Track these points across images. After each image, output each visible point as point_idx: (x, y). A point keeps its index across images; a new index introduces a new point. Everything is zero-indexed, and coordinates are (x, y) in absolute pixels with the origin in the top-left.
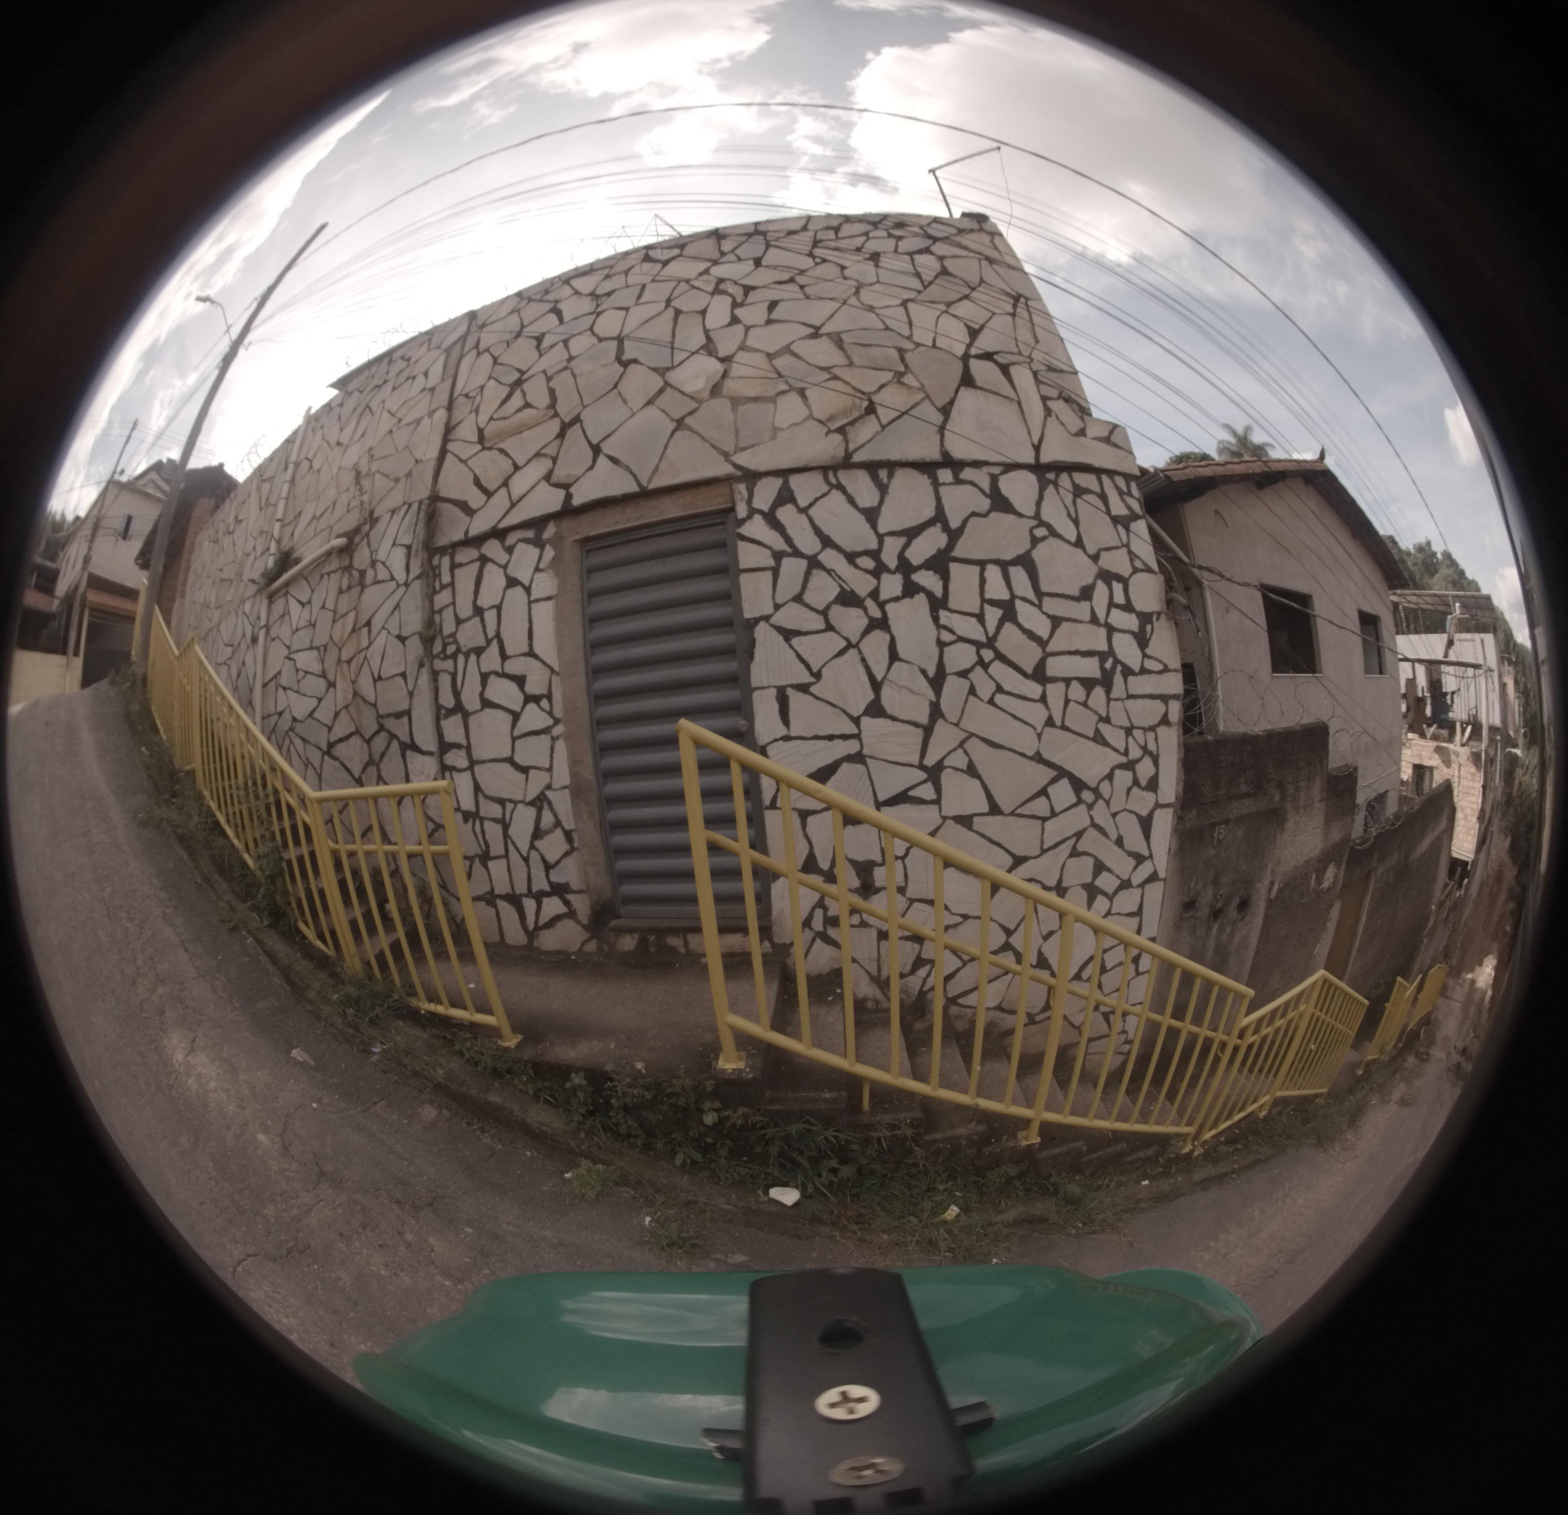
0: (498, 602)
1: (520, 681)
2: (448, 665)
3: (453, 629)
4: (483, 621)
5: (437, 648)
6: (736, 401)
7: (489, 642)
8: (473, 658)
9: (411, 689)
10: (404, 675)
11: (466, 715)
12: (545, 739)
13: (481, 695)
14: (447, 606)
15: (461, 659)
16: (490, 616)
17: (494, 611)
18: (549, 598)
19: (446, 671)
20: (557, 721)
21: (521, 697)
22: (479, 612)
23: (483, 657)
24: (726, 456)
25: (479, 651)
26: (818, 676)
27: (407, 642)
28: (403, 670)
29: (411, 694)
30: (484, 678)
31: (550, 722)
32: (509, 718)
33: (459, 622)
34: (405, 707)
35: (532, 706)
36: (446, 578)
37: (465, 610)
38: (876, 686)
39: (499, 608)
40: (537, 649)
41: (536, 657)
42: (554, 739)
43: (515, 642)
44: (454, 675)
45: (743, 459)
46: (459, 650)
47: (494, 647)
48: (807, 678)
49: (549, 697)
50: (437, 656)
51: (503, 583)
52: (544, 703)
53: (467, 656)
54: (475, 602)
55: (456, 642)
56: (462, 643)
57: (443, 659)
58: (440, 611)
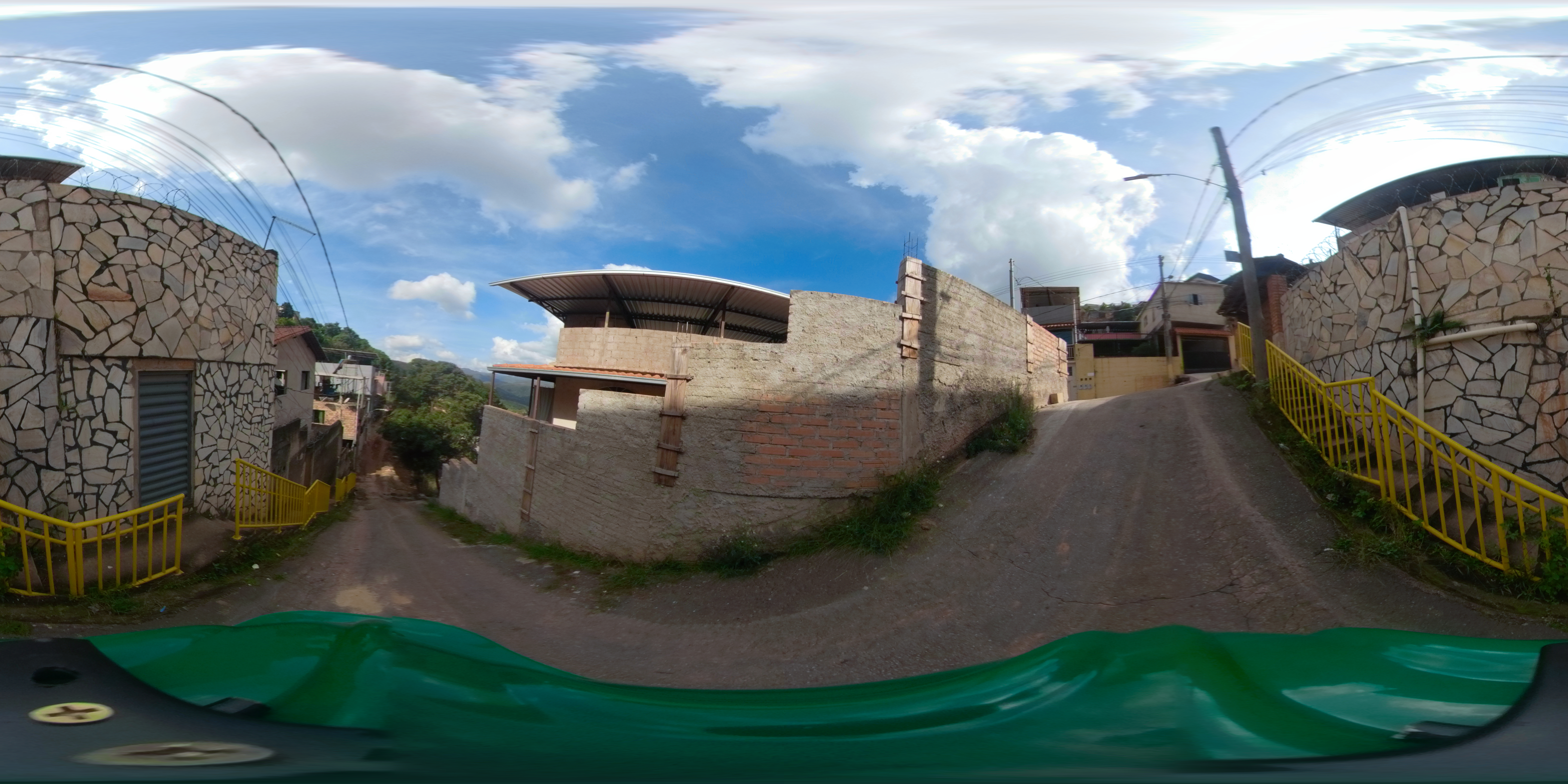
0: (103, 394)
1: (114, 434)
2: (72, 424)
3: (74, 404)
4: (93, 403)
5: (65, 414)
6: (202, 328)
7: (97, 414)
8: (87, 421)
9: (49, 437)
10: (43, 429)
11: (81, 449)
12: (125, 458)
13: (91, 439)
14: (70, 391)
15: (79, 421)
16: (98, 402)
17: (101, 399)
18: (130, 398)
19: (70, 427)
20: (130, 450)
21: (114, 440)
22: (91, 398)
23: (93, 421)
24: (197, 351)
25: (91, 418)
26: (210, 429)
27: (45, 410)
28: (42, 426)
29: (48, 440)
30: (94, 432)
31: (128, 450)
32: (107, 450)
33: (78, 401)
34: (44, 446)
35: (119, 444)
36: (68, 375)
37: (82, 396)
38: (221, 430)
39: (103, 398)
40: (124, 420)
41: (123, 423)
42: (129, 457)
43: (113, 416)
44: (74, 429)
45: (201, 353)
46: (78, 416)
47: (101, 417)
48: (207, 429)
49: (128, 440)
50: (64, 419)
51: (106, 385)
52: (126, 443)
53: (83, 420)
54: (88, 392)
55: (76, 412)
56: (80, 413)
57: (68, 421)
58: (65, 393)
